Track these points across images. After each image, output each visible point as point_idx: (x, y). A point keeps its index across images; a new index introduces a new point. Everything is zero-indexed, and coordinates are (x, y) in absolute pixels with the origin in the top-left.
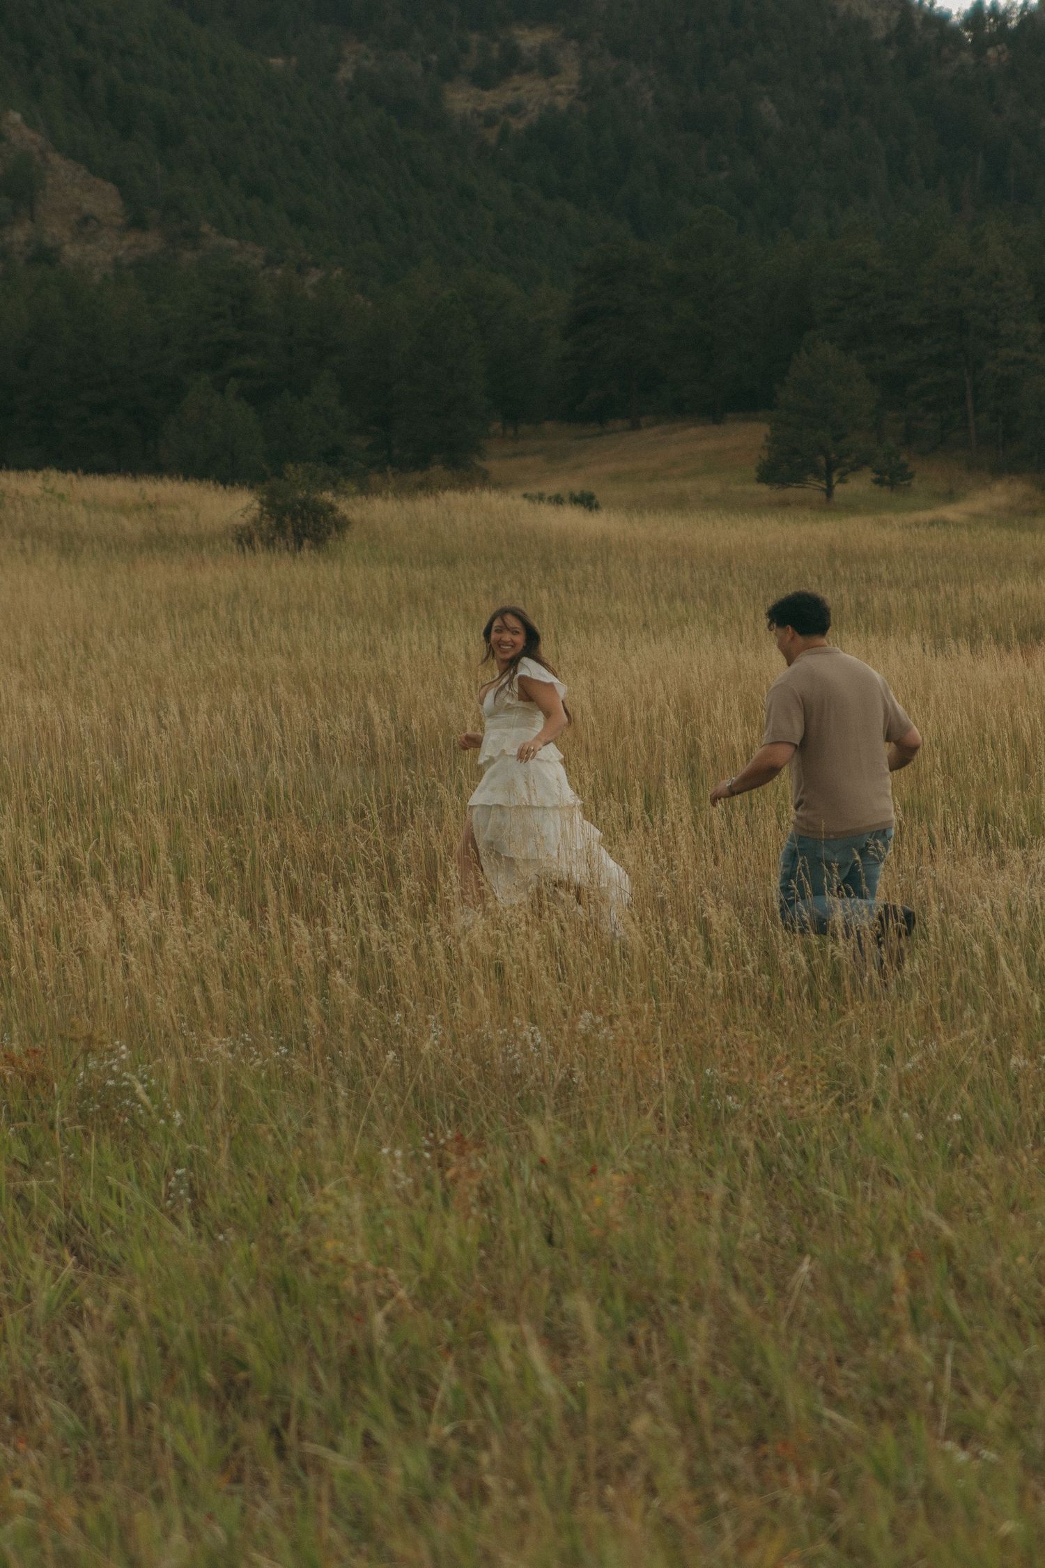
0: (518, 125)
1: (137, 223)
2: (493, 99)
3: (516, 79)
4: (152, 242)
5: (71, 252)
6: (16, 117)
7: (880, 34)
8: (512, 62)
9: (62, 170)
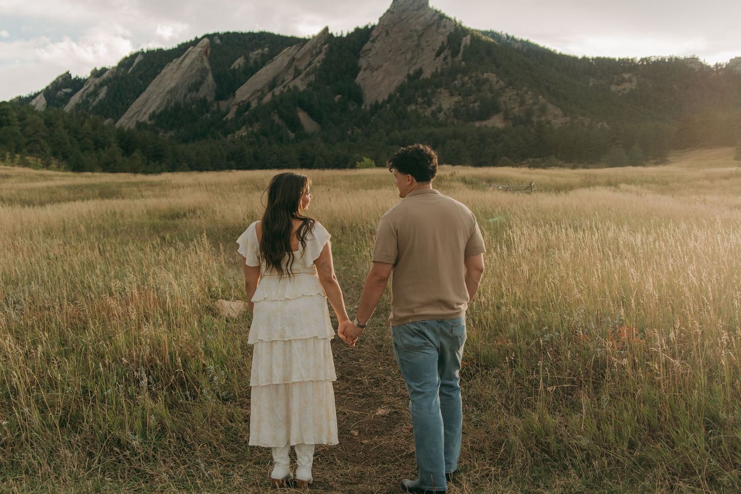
0: (626, 92)
1: (565, 115)
2: (619, 88)
3: (624, 84)
4: (568, 119)
5: (553, 121)
6: (541, 97)
7: (697, 70)
8: (623, 81)
9: (551, 107)
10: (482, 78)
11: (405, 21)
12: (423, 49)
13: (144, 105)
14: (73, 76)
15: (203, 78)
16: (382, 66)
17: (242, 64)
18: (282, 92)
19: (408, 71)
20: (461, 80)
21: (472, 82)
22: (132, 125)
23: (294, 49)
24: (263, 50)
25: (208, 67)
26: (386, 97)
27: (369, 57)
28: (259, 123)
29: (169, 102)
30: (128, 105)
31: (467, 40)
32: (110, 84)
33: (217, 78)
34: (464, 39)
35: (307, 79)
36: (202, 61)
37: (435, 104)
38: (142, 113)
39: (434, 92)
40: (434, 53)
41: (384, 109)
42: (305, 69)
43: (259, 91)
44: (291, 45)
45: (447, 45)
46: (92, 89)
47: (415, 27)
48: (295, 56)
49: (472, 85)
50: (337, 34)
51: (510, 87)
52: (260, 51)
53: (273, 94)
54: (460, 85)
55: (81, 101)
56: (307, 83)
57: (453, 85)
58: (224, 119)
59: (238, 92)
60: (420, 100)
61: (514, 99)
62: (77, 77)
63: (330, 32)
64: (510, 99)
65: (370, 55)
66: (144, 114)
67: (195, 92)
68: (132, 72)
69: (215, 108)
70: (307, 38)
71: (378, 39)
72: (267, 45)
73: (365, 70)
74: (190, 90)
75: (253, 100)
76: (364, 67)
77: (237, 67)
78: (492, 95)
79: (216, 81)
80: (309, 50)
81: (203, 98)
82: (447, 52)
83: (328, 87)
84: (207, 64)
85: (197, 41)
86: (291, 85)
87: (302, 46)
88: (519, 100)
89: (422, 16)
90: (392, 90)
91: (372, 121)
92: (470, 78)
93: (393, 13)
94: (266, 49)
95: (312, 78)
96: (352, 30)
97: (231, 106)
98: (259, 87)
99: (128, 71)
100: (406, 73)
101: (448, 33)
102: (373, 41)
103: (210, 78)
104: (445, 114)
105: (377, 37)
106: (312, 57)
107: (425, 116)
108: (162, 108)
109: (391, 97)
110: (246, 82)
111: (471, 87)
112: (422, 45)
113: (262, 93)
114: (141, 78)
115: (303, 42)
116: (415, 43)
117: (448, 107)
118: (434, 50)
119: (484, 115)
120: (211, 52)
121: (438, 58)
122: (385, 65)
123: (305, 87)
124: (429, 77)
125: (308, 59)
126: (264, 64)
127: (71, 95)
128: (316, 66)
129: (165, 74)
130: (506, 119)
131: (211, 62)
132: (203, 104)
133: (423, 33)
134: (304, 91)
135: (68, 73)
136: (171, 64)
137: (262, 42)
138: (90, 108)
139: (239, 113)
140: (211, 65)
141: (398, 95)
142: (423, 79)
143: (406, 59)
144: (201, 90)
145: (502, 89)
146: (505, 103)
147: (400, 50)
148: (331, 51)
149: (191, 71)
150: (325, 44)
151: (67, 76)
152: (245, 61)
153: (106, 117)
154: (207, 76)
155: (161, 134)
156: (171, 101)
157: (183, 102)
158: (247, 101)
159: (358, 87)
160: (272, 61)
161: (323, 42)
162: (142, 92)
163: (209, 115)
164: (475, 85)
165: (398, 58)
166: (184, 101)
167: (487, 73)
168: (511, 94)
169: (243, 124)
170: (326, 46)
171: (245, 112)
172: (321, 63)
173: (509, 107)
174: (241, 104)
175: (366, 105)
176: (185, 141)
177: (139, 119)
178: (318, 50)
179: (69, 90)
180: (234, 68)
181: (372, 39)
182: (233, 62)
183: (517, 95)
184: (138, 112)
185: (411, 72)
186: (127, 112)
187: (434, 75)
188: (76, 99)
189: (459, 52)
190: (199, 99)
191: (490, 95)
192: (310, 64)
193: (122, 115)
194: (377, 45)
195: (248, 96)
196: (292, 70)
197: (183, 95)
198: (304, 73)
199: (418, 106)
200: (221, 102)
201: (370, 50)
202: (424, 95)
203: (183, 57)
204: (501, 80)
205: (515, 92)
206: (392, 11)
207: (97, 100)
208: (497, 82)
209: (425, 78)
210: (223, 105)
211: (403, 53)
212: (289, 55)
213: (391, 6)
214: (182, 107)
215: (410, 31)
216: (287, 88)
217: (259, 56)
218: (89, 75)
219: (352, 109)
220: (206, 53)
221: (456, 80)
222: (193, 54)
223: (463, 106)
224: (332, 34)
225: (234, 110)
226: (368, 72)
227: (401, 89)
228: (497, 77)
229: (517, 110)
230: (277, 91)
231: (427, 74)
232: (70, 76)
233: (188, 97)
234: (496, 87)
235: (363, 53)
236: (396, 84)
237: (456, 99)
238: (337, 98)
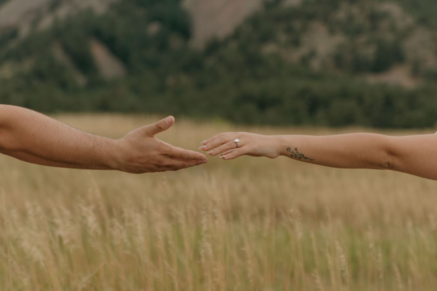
10: (379, 9)
18: (69, 15)
21: (364, 16)
26: (230, 31)
28: (32, 58)
37: (306, 45)
39: (304, 28)
41: (226, 48)
49: (365, 20)
51: (423, 26)
53: (55, 19)
54: (344, 18)
57: (334, 17)
64: (422, 45)
78: (394, 36)
90: (239, 21)
104: (321, 61)
107: (290, 63)
111: (362, 23)
119: (382, 65)
123: (105, 9)
130: (414, 73)
145: (410, 29)
146: (413, 49)
159: (185, 14)
164: (369, 20)
168: (422, 38)
171: (10, 42)
173: (420, 57)
175: (196, 42)
183: (433, 39)
191: (391, 37)
195: (17, 17)
199: (279, 46)
204: (408, 15)
205: (430, 36)
216: (76, 10)
219: (175, 46)
227: (253, 20)
228: (402, 9)
229: (431, 62)
230: (61, 13)
234: (401, 25)
236: (245, 12)
237: (339, 39)
238: (154, 29)
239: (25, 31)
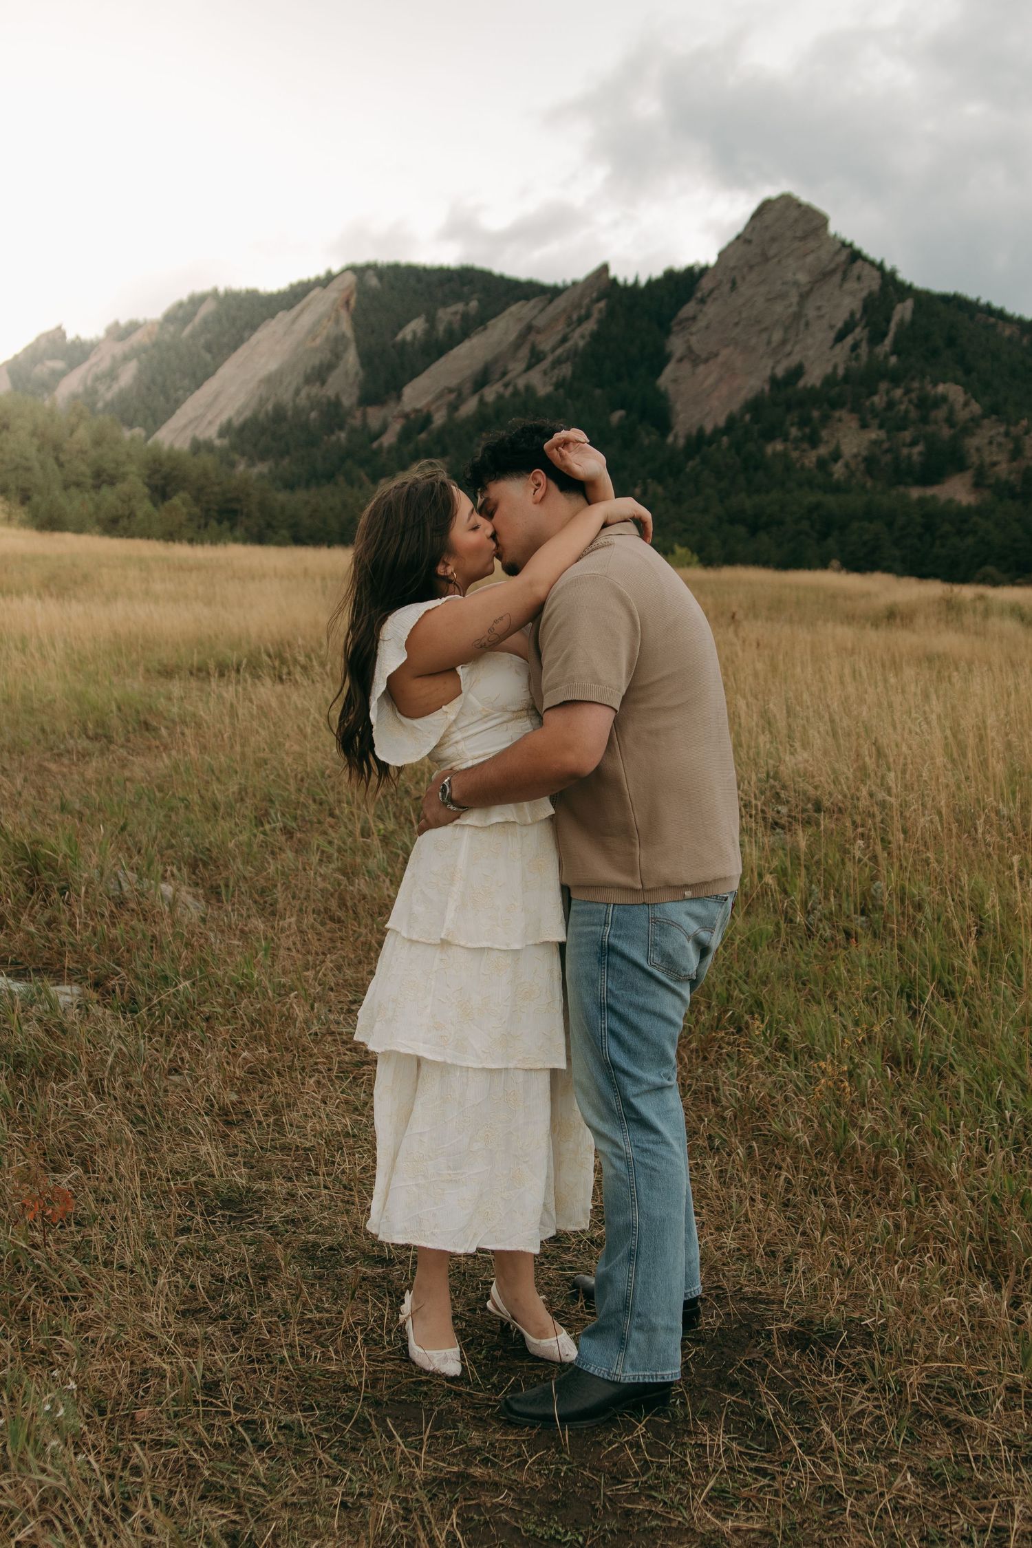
10: (933, 393)
11: (776, 260)
12: (807, 324)
13: (209, 406)
14: (70, 336)
15: (337, 356)
16: (716, 355)
17: (420, 333)
18: (500, 397)
19: (773, 368)
20: (888, 392)
21: (910, 401)
22: (182, 444)
23: (534, 307)
24: (467, 304)
25: (349, 333)
26: (721, 421)
27: (691, 334)
28: (447, 459)
29: (262, 401)
30: (178, 403)
31: (904, 311)
32: (143, 356)
33: (367, 359)
34: (899, 307)
35: (556, 371)
36: (337, 321)
37: (827, 442)
38: (206, 422)
39: (825, 419)
40: (832, 335)
41: (714, 446)
42: (553, 349)
43: (451, 391)
44: (527, 298)
45: (861, 319)
46: (106, 364)
47: (794, 274)
48: (535, 323)
49: (911, 407)
50: (625, 281)
51: (994, 417)
52: (459, 307)
53: (482, 402)
54: (883, 405)
55: (81, 389)
56: (554, 379)
57: (868, 403)
58: (375, 445)
59: (408, 391)
60: (794, 432)
61: (1000, 445)
62: (78, 337)
63: (613, 273)
64: (991, 443)
65: (694, 329)
66: (210, 423)
67: (318, 384)
68: (193, 336)
69: (356, 422)
70: (560, 283)
71: (714, 295)
72: (476, 296)
73: (680, 360)
74: (308, 380)
75: (438, 409)
76: (678, 354)
77: (409, 337)
78: (952, 432)
79: (363, 365)
80: (564, 310)
81: (333, 398)
82: (859, 333)
83: (598, 392)
84: (346, 327)
85: (330, 278)
86: (521, 383)
87: (551, 301)
88: (1011, 446)
89: (812, 251)
90: (735, 406)
91: (688, 470)
92: (908, 392)
93: (749, 242)
94: (474, 304)
95: (566, 370)
96: (657, 273)
97: (390, 419)
98: (454, 382)
99: (183, 330)
100: (768, 372)
101: (864, 294)
102: (703, 301)
103: (351, 358)
104: (847, 465)
105: (711, 291)
106: (569, 325)
107: (803, 468)
108: (248, 414)
109: (731, 422)
110: (424, 370)
111: (907, 412)
112: (806, 315)
113: (457, 397)
114: (208, 348)
115: (552, 293)
116: (791, 310)
117: (855, 450)
118: (832, 327)
119: (931, 474)
120: (358, 302)
121: (839, 346)
122: (725, 353)
123: (549, 389)
124: (818, 384)
125: (560, 327)
126: (465, 334)
127: (63, 374)
128: (576, 344)
129: (258, 343)
130: (978, 485)
131: (356, 325)
132: (333, 414)
133: (811, 289)
134: (549, 397)
135: (59, 328)
136: (273, 322)
137: (466, 289)
138: (100, 405)
139: (406, 435)
140: (355, 331)
141: (748, 417)
142: (805, 387)
143: (769, 343)
144: (330, 380)
145: (975, 421)
146: (978, 450)
147: (759, 322)
148: (611, 313)
149: (314, 340)
150: (598, 300)
151: (60, 332)
152: (427, 325)
153: (131, 425)
154: (346, 349)
155: (241, 467)
156: (268, 399)
157: (291, 404)
158: (425, 411)
159: (662, 397)
160: (485, 329)
161: (594, 295)
162: (208, 375)
163: (343, 435)
164: (918, 407)
165: (753, 341)
166: (294, 401)
167: (944, 382)
168: (993, 432)
169: (416, 458)
170: (602, 304)
171: (420, 433)
172: (588, 339)
173: (988, 460)
174: (413, 416)
175: (676, 437)
176: (290, 486)
177: (197, 433)
178: (583, 312)
179: (59, 365)
180: (404, 342)
181: (699, 295)
182: (401, 327)
183: (1007, 434)
184: (196, 418)
185: (780, 372)
186: (174, 418)
187: (829, 381)
188: (71, 384)
189: (885, 335)
190: (324, 400)
191: (946, 432)
192: (564, 340)
193: (164, 422)
194: (711, 310)
195: (430, 398)
196: (524, 352)
197: (292, 390)
198: (550, 359)
199: (789, 443)
200: (371, 411)
201: (694, 318)
202: (804, 422)
203: (298, 308)
204: (973, 401)
205: (1002, 430)
206: (748, 236)
207: (116, 388)
208: (966, 404)
209: (809, 385)
210: (375, 416)
211: (765, 329)
212: (520, 320)
213: (747, 227)
214: (290, 413)
215: (784, 283)
216: (510, 389)
217: (459, 317)
218: (101, 333)
219: (646, 442)
220: (347, 303)
221: (874, 393)
222: (321, 302)
223: (887, 451)
224: (614, 281)
225: (396, 427)
226: (687, 366)
227: (755, 406)
228: (966, 393)
229: (1003, 469)
230: (490, 393)
231: (814, 377)
232: (64, 335)
233: (303, 394)
234: (962, 415)
235: (680, 323)
236: (745, 394)
237: (874, 434)
238: (617, 416)
239: (439, 419)
